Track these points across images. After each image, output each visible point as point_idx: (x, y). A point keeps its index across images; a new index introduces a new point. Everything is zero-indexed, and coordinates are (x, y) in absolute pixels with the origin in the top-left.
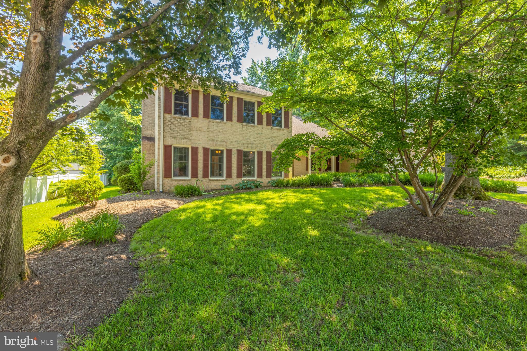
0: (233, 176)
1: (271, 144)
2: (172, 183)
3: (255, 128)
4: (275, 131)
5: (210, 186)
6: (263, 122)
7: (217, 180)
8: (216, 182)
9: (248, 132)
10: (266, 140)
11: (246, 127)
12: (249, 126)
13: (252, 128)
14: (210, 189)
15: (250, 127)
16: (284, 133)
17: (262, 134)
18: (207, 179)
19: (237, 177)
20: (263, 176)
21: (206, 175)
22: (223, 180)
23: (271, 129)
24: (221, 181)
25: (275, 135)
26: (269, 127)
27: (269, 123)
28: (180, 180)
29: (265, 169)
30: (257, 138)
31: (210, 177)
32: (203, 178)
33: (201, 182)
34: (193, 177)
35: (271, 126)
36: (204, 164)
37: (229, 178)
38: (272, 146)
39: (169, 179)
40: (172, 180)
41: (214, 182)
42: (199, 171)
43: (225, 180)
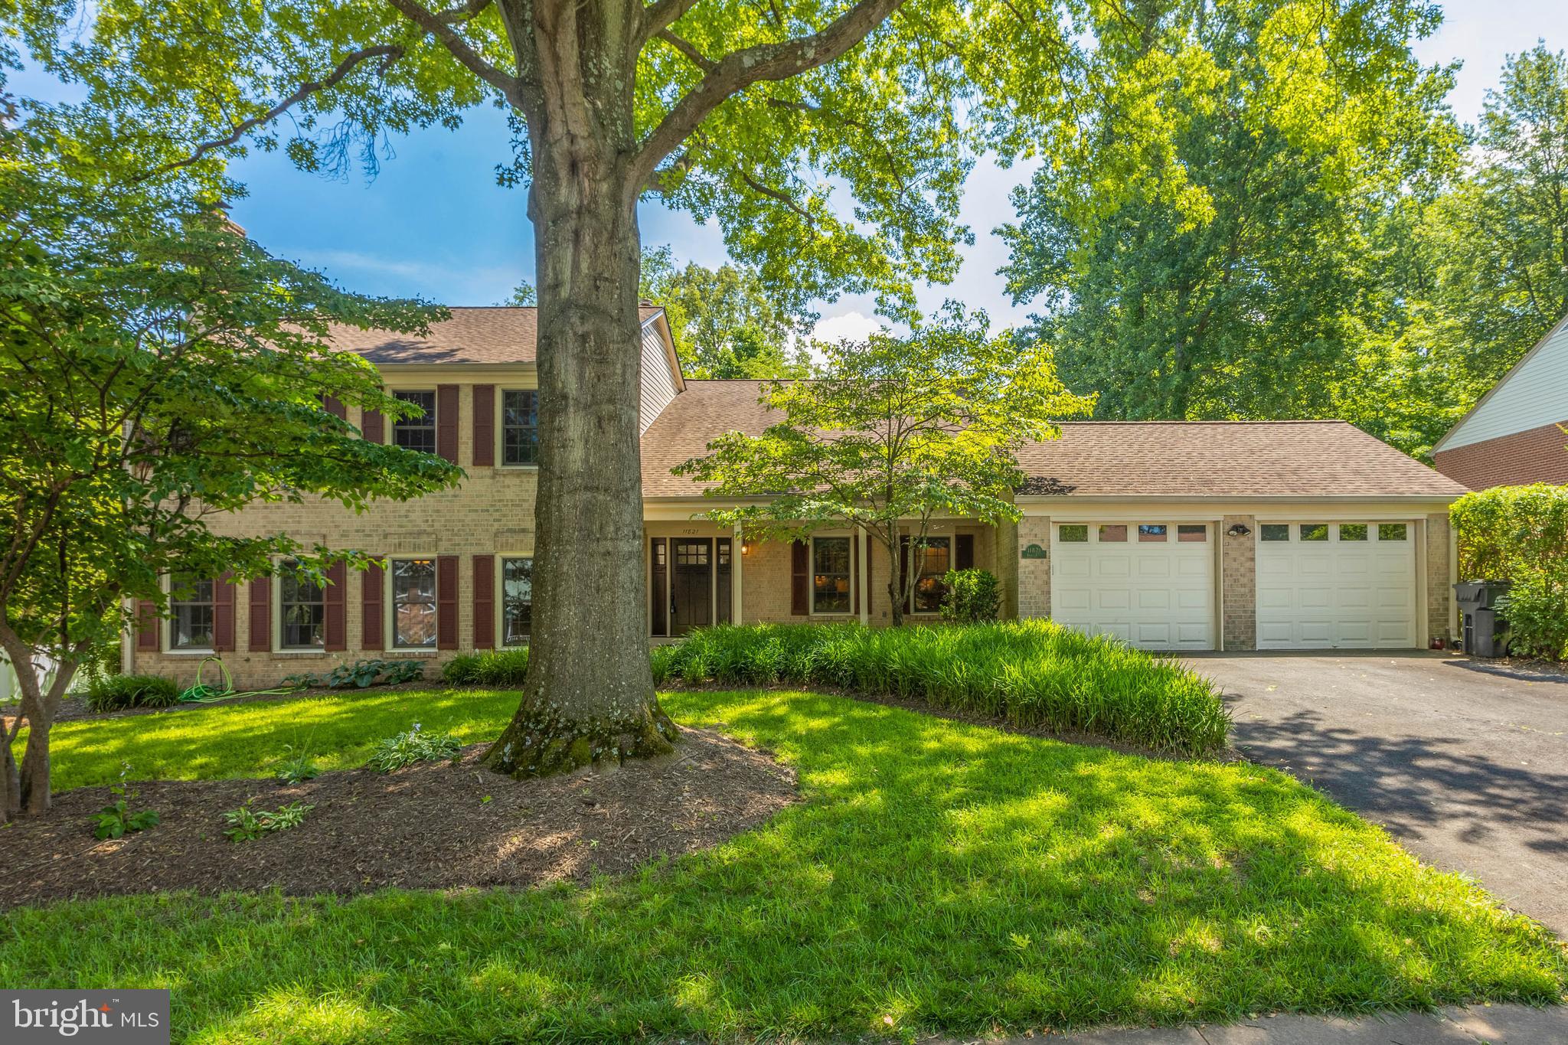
0: (349, 646)
1: (494, 529)
2: (159, 665)
5: (274, 674)
6: (461, 456)
7: (296, 657)
8: (293, 663)
14: (273, 685)
17: (455, 496)
18: (264, 654)
19: (364, 648)
20: (461, 643)
21: (259, 640)
22: (315, 657)
23: (493, 477)
24: (308, 662)
25: (509, 494)
26: (486, 471)
27: (483, 457)
28: (183, 659)
29: (471, 618)
30: (438, 511)
31: (277, 649)
32: (251, 650)
33: (247, 665)
34: (220, 650)
35: (492, 464)
36: (253, 608)
37: (336, 650)
38: (496, 535)
39: (154, 655)
40: (162, 659)
41: (287, 663)
42: (238, 629)
43: (323, 657)
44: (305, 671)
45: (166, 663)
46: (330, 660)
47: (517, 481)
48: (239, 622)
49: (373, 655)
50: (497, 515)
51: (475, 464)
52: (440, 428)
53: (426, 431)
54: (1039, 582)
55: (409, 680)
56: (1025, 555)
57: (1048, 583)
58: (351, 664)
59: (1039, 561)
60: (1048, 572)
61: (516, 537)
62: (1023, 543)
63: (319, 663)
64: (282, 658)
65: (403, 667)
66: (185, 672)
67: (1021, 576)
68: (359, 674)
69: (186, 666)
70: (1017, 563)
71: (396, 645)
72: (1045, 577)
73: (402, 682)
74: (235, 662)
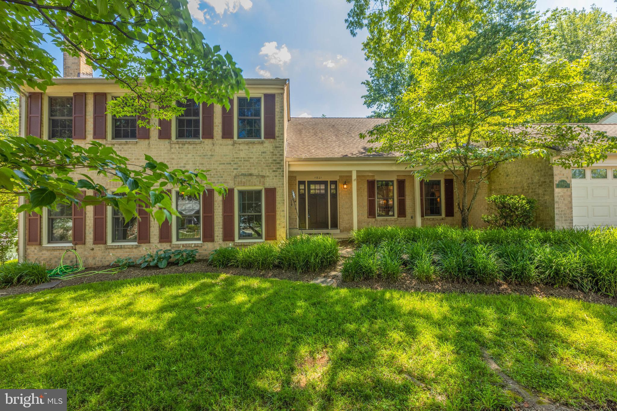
0: (152, 240)
1: (234, 174)
2: (41, 253)
3: (198, 146)
4: (241, 147)
5: (108, 258)
6: (215, 133)
7: (121, 247)
8: (119, 250)
9: (183, 156)
10: (222, 166)
11: (177, 146)
12: (184, 144)
13: (191, 147)
14: (107, 263)
15: (186, 146)
16: (265, 150)
17: (212, 155)
18: (102, 246)
19: (160, 242)
20: (216, 238)
21: (100, 238)
22: (132, 247)
23: (233, 145)
24: (128, 250)
25: (242, 155)
26: (229, 142)
27: (227, 134)
28: (54, 249)
29: (221, 224)
30: (202, 164)
31: (109, 242)
32: (94, 244)
33: (92, 252)
34: (76, 244)
35: (233, 138)
36: (95, 220)
37: (145, 243)
38: (235, 177)
39: (37, 247)
40: (42, 249)
41: (116, 250)
42: (87, 232)
43: (137, 247)
44: (126, 255)
45: (44, 252)
46: (141, 249)
47: (246, 147)
48: (87, 228)
49: (165, 246)
50: (235, 166)
51: (223, 138)
52: (203, 118)
53: (195, 120)
54: (566, 202)
55: (189, 262)
56: (558, 186)
57: (571, 202)
58: (153, 252)
59: (565, 189)
60: (571, 196)
61: (246, 178)
62: (557, 179)
63: (134, 250)
64: (113, 248)
65: (185, 254)
66: (56, 257)
67: (556, 199)
68: (160, 259)
69: (56, 253)
70: (553, 191)
71: (178, 239)
72: (569, 199)
73: (185, 263)
74: (85, 251)
